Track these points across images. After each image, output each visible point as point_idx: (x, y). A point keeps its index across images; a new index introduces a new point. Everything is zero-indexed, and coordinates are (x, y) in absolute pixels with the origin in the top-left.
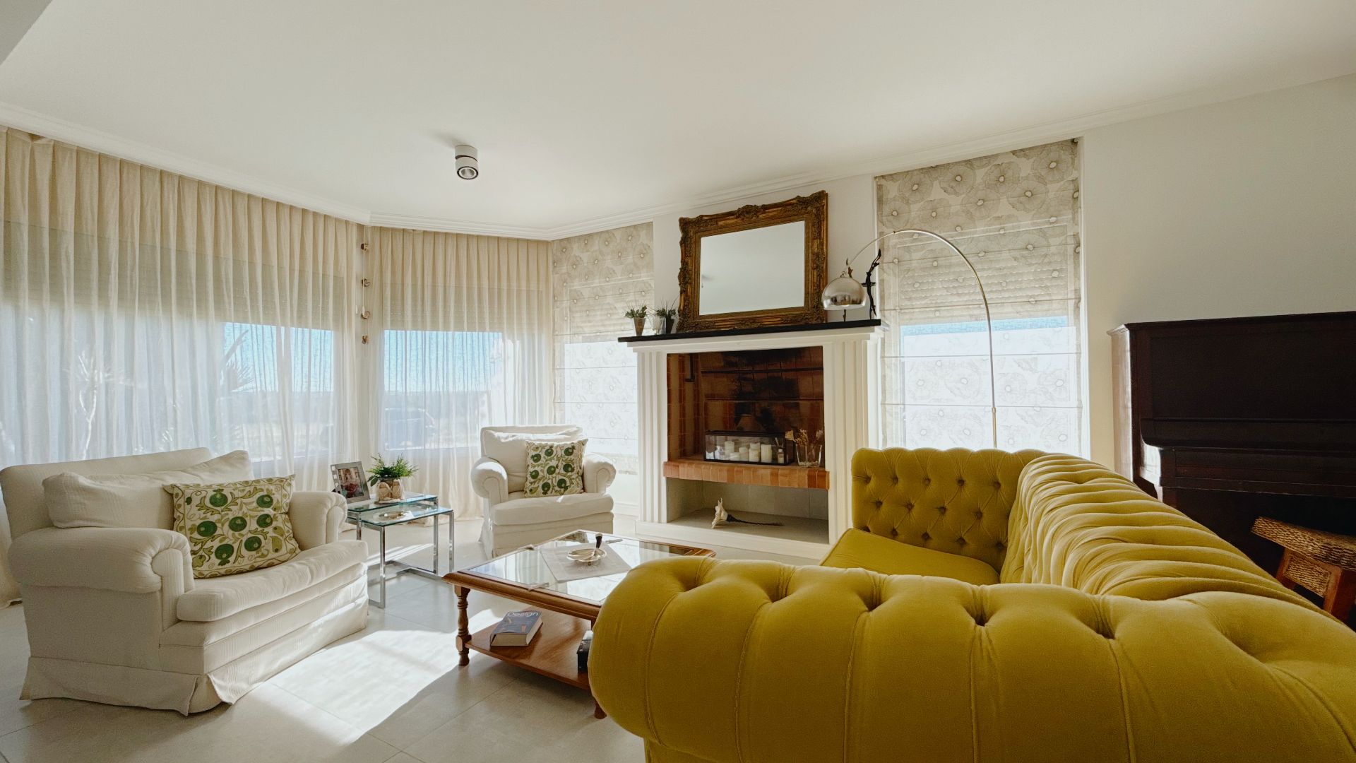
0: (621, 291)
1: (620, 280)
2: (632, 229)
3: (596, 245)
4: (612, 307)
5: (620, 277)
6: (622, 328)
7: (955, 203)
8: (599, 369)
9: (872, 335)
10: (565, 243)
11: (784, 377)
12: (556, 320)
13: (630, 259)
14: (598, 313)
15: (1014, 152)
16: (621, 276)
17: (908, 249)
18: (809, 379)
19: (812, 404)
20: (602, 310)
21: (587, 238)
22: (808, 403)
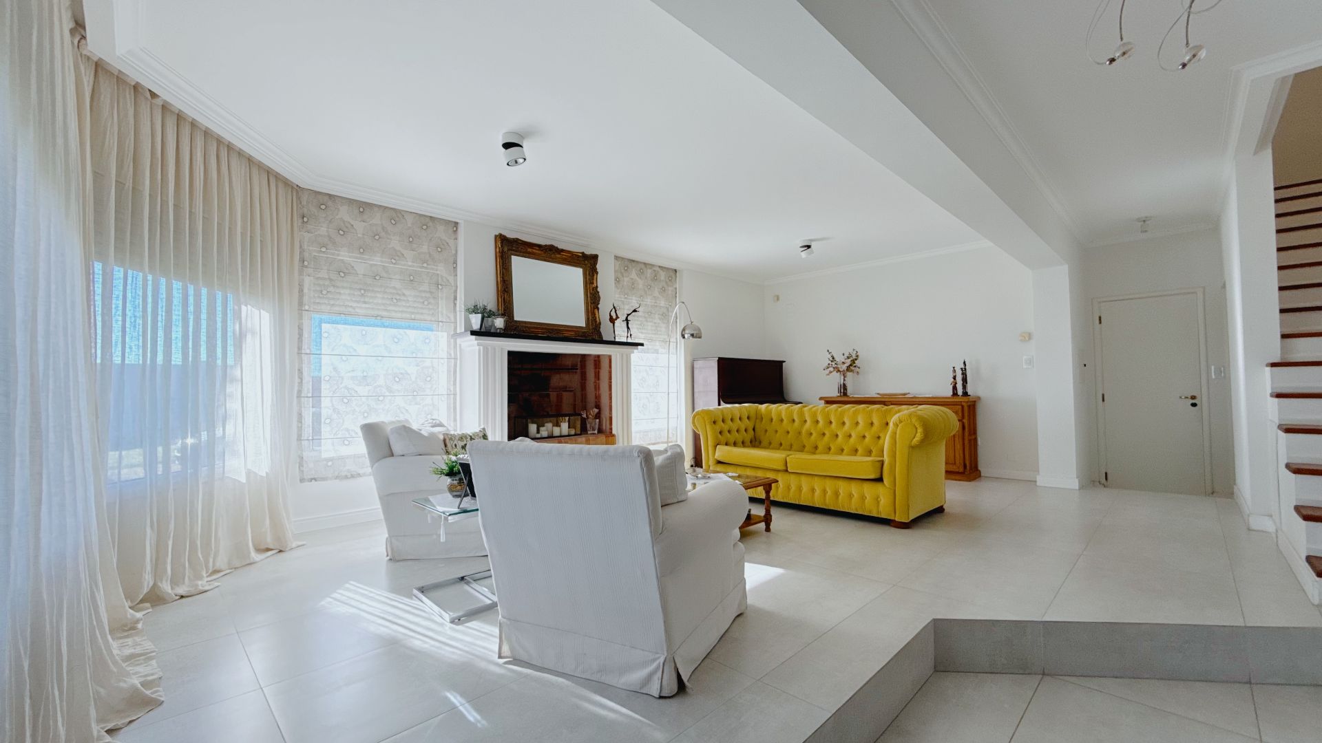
0: (412, 278)
1: (410, 266)
2: (428, 220)
3: (377, 219)
4: (400, 292)
5: (410, 264)
6: (413, 316)
7: (640, 283)
8: (380, 358)
9: (635, 351)
10: (327, 200)
11: (542, 375)
12: (306, 290)
13: (425, 248)
14: (379, 295)
15: (660, 267)
16: (413, 262)
17: (623, 302)
18: (558, 376)
19: (557, 395)
20: (385, 292)
21: (363, 207)
22: (555, 393)
